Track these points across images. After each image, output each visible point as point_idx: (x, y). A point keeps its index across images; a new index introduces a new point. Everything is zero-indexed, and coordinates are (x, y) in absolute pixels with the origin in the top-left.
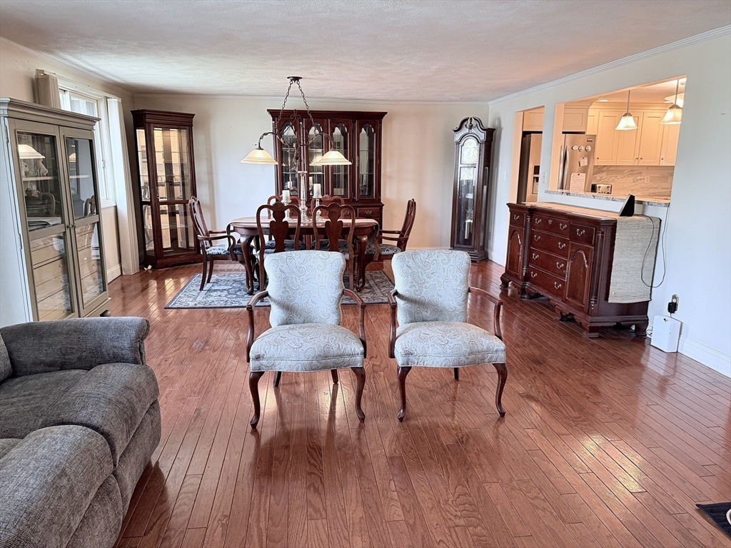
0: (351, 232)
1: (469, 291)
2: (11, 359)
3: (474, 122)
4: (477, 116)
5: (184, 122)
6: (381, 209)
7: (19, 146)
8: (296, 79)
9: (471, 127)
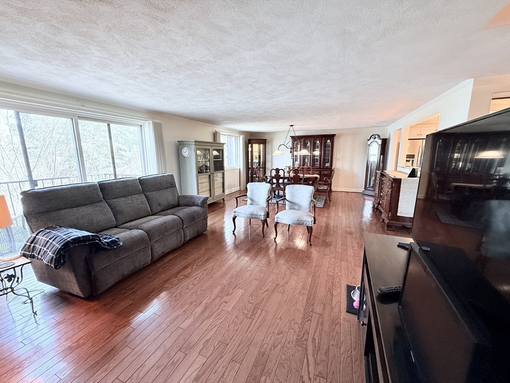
0: (303, 179)
1: (312, 201)
2: (178, 202)
3: (376, 136)
4: (377, 134)
5: (263, 142)
6: (331, 172)
7: (197, 151)
8: (292, 126)
9: (375, 138)
